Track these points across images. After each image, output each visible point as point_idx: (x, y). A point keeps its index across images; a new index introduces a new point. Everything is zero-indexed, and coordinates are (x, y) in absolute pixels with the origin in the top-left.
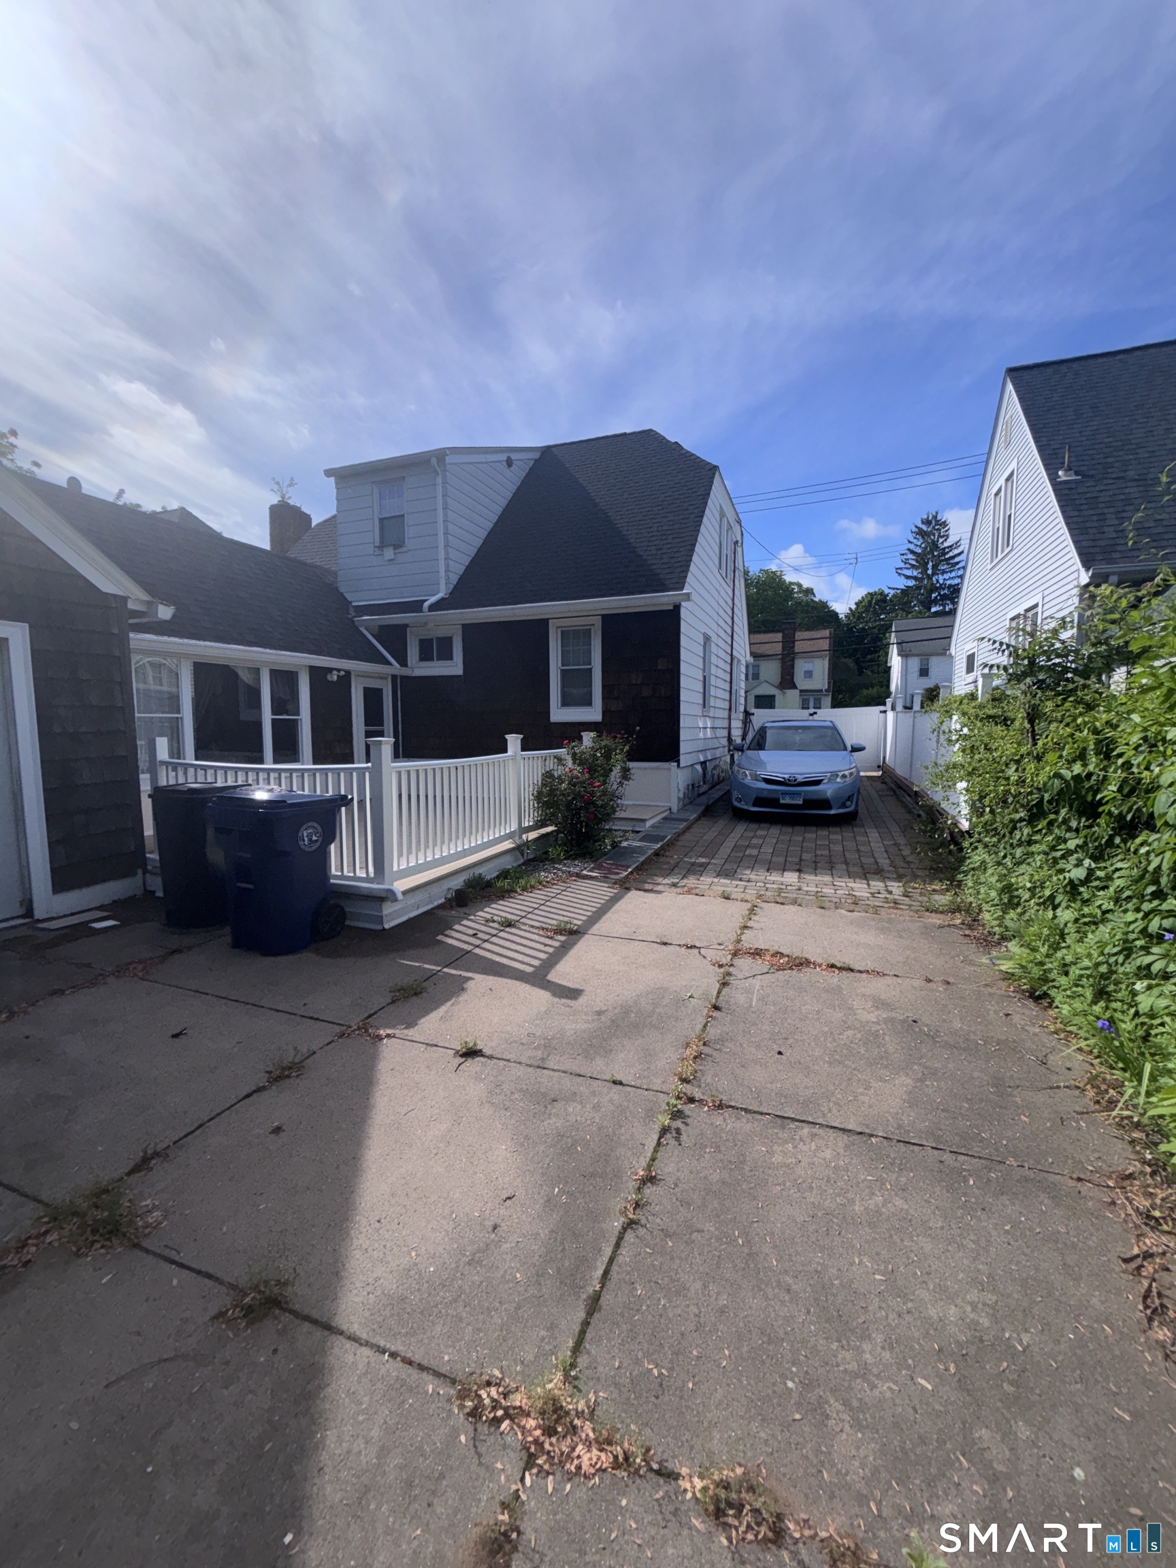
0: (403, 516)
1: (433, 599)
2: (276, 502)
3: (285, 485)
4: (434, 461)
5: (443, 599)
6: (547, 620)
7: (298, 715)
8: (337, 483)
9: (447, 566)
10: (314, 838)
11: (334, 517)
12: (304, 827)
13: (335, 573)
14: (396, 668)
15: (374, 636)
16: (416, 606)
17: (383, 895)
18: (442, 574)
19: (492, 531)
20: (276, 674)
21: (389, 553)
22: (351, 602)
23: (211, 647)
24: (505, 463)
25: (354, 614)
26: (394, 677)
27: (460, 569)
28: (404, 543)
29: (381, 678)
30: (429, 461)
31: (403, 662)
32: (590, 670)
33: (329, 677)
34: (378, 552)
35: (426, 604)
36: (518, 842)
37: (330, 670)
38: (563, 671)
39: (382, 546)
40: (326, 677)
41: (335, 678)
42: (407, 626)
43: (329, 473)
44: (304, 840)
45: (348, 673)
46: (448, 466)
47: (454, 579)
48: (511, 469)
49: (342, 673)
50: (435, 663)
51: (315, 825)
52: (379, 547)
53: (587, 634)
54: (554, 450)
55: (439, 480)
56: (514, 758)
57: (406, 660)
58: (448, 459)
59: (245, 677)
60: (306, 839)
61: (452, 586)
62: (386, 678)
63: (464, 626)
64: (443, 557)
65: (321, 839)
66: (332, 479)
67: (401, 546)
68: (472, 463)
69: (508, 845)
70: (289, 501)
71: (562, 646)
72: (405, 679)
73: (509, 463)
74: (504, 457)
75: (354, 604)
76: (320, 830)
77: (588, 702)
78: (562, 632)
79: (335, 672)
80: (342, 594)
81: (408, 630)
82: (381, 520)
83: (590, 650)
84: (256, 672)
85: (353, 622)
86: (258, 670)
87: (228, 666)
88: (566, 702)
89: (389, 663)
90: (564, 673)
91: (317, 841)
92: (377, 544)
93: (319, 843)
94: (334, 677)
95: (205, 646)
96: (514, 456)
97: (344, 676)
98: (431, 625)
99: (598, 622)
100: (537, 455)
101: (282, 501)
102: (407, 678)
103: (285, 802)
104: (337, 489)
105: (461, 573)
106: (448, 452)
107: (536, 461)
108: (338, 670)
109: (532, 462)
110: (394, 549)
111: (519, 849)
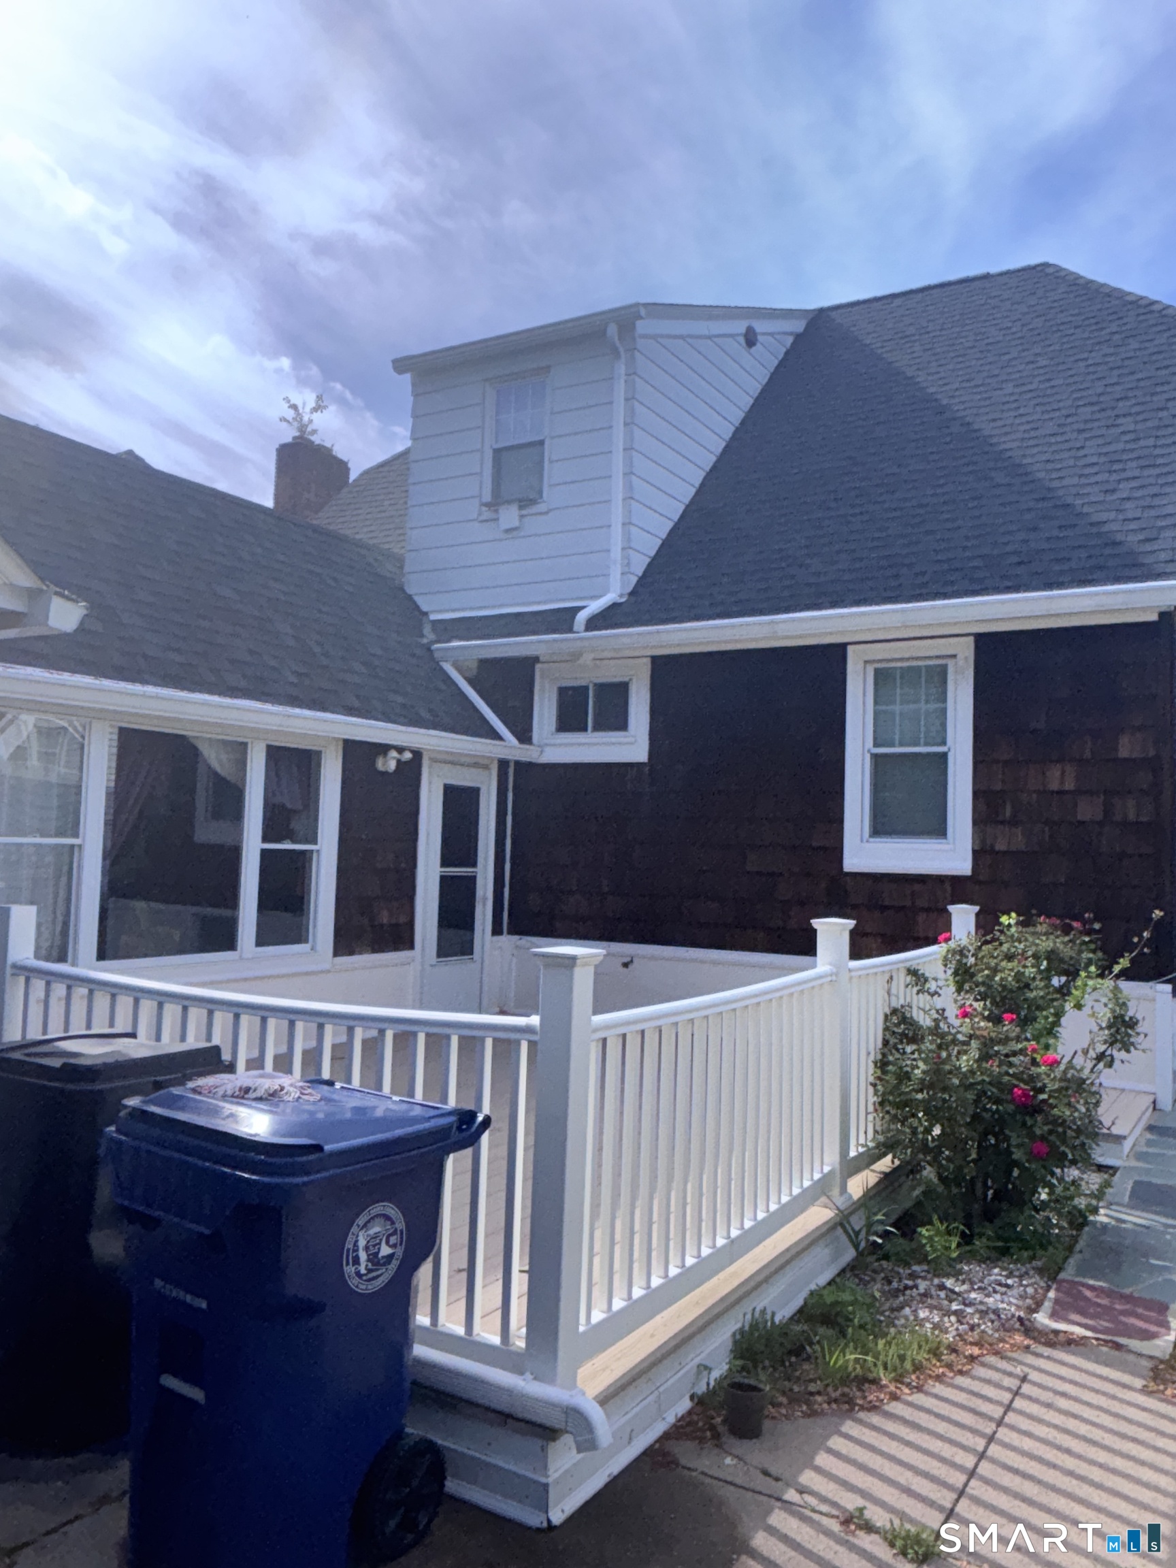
0: (542, 443)
1: (595, 606)
2: (288, 439)
3: (308, 409)
4: (612, 330)
5: (614, 606)
6: (842, 647)
7: (315, 842)
8: (414, 385)
9: (627, 537)
10: (385, 1250)
11: (406, 453)
12: (361, 1220)
13: (400, 562)
14: (510, 747)
15: (470, 681)
16: (561, 620)
17: (555, 1420)
18: (616, 553)
19: (715, 468)
20: (276, 755)
21: (509, 516)
22: (426, 614)
23: (157, 697)
24: (742, 340)
25: (432, 637)
26: (503, 764)
27: (651, 546)
28: (540, 493)
29: (476, 765)
30: (603, 333)
31: (524, 735)
32: (944, 757)
33: (380, 764)
34: (487, 514)
35: (582, 617)
36: (841, 1202)
37: (383, 749)
38: (876, 758)
39: (496, 503)
40: (374, 763)
41: (392, 765)
42: (536, 659)
43: (401, 365)
44: (356, 1261)
45: (418, 755)
46: (640, 343)
47: (640, 565)
48: (754, 349)
49: (408, 756)
50: (590, 737)
51: (392, 1210)
52: (487, 505)
53: (938, 677)
54: (834, 314)
55: (621, 369)
56: (833, 979)
57: (530, 729)
58: (642, 327)
59: (216, 759)
60: (363, 1256)
61: (634, 580)
62: (486, 767)
63: (655, 660)
64: (620, 520)
65: (400, 1252)
66: (407, 377)
67: (533, 502)
68: (682, 337)
69: (819, 1215)
70: (313, 438)
71: (876, 703)
72: (524, 768)
73: (750, 339)
74: (740, 327)
75: (433, 617)
76: (401, 1225)
77: (939, 829)
78: (877, 671)
79: (394, 754)
80: (410, 598)
81: (538, 667)
82: (497, 452)
83: (944, 711)
84: (240, 750)
85: (429, 649)
86: (244, 745)
87: (183, 737)
88: (881, 827)
89: (497, 736)
90: (879, 763)
91: (390, 1257)
92: (487, 497)
93: (395, 1264)
94: (389, 764)
95: (144, 695)
96: (760, 326)
97: (411, 761)
98: (587, 658)
99: (966, 650)
100: (799, 326)
101: (300, 437)
102: (530, 765)
103: (318, 1148)
104: (416, 395)
105: (653, 553)
106: (643, 312)
107: (798, 337)
108: (400, 750)
109: (789, 340)
110: (521, 508)
111: (841, 1222)
